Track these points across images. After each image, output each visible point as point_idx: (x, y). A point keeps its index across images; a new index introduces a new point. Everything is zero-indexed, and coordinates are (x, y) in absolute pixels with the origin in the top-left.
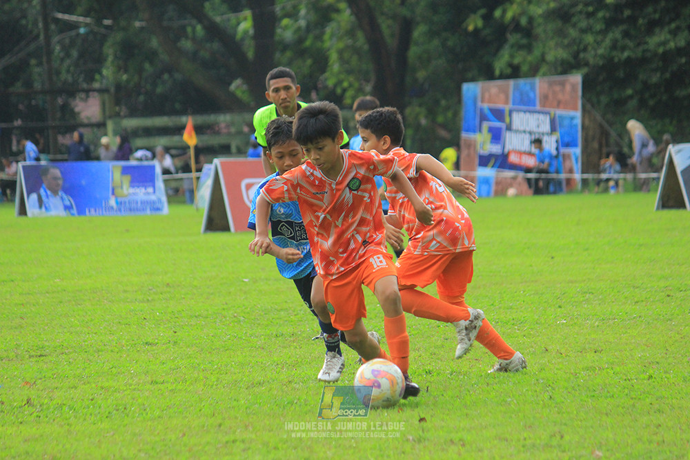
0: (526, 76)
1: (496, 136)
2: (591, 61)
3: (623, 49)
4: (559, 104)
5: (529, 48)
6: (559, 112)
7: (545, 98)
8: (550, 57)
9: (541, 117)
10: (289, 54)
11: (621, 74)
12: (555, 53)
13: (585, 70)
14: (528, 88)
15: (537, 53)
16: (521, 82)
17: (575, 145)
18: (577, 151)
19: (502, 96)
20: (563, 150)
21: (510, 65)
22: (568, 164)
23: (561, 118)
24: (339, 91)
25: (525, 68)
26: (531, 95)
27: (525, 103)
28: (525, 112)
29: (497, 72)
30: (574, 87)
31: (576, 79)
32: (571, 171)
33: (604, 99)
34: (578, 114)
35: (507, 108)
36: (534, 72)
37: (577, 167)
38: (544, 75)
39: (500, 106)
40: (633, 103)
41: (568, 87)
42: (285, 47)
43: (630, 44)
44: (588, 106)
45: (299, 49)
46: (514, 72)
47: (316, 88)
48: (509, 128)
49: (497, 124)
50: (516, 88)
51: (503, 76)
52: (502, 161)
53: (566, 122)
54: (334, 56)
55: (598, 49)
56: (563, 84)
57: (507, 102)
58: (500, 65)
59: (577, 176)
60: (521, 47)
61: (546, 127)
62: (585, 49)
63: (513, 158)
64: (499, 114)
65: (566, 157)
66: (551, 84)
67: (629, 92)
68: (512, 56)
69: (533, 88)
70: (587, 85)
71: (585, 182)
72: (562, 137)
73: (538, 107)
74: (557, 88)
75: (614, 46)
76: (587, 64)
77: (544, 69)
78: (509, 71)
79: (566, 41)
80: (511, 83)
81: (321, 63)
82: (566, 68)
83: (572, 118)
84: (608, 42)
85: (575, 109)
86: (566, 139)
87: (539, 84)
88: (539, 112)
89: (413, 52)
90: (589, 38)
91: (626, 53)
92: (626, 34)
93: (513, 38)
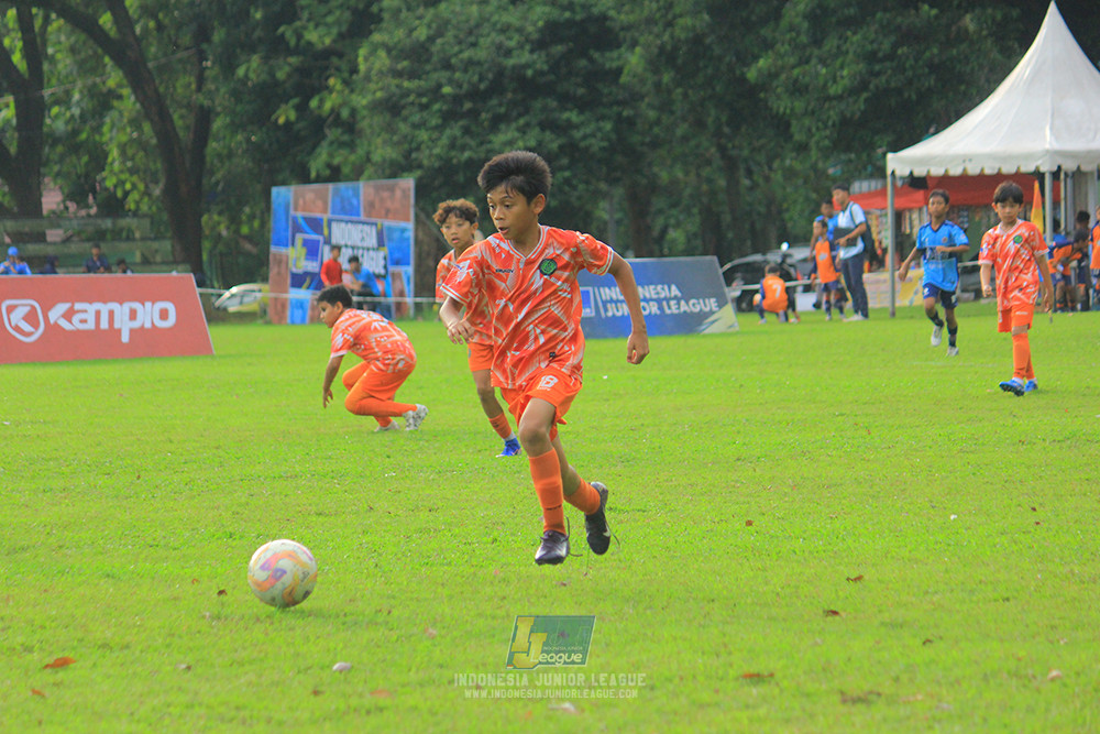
0: (347, 179)
1: (312, 251)
2: (425, 162)
3: (463, 148)
4: (387, 213)
5: (351, 146)
6: (388, 223)
7: (371, 205)
8: (376, 157)
9: (366, 228)
10: (60, 149)
11: (461, 178)
12: (382, 151)
13: (419, 173)
14: (350, 193)
15: (361, 151)
16: (342, 185)
17: (408, 264)
18: (410, 270)
19: (319, 203)
20: (392, 269)
21: (329, 166)
22: (398, 285)
23: (390, 229)
24: (119, 194)
25: (346, 170)
26: (355, 202)
27: (348, 212)
28: (347, 222)
29: (313, 175)
30: (405, 191)
31: (408, 183)
32: (402, 294)
34: (410, 225)
35: (325, 218)
36: (357, 174)
37: (409, 289)
38: (370, 178)
39: (317, 215)
41: (398, 193)
42: (56, 141)
43: (473, 143)
44: (423, 216)
45: (72, 143)
46: (334, 175)
47: (93, 191)
48: (327, 242)
49: (315, 237)
50: (336, 192)
51: (319, 179)
53: (396, 235)
54: (114, 153)
55: (433, 149)
56: (392, 189)
57: (325, 211)
58: (317, 165)
59: (409, 300)
60: (342, 145)
61: (373, 242)
62: (418, 149)
64: (315, 225)
65: (395, 276)
66: (378, 189)
68: (331, 155)
69: (356, 195)
71: (418, 306)
72: (391, 253)
73: (362, 217)
74: (386, 194)
75: (452, 146)
76: (420, 166)
77: (369, 171)
78: (327, 172)
79: (395, 138)
80: (331, 186)
81: (99, 159)
82: (395, 170)
83: (403, 230)
84: (445, 141)
85: (408, 220)
86: (397, 255)
87: (364, 189)
88: (363, 223)
89: (213, 146)
90: (423, 135)
91: (467, 154)
92: (467, 131)
93: (332, 134)
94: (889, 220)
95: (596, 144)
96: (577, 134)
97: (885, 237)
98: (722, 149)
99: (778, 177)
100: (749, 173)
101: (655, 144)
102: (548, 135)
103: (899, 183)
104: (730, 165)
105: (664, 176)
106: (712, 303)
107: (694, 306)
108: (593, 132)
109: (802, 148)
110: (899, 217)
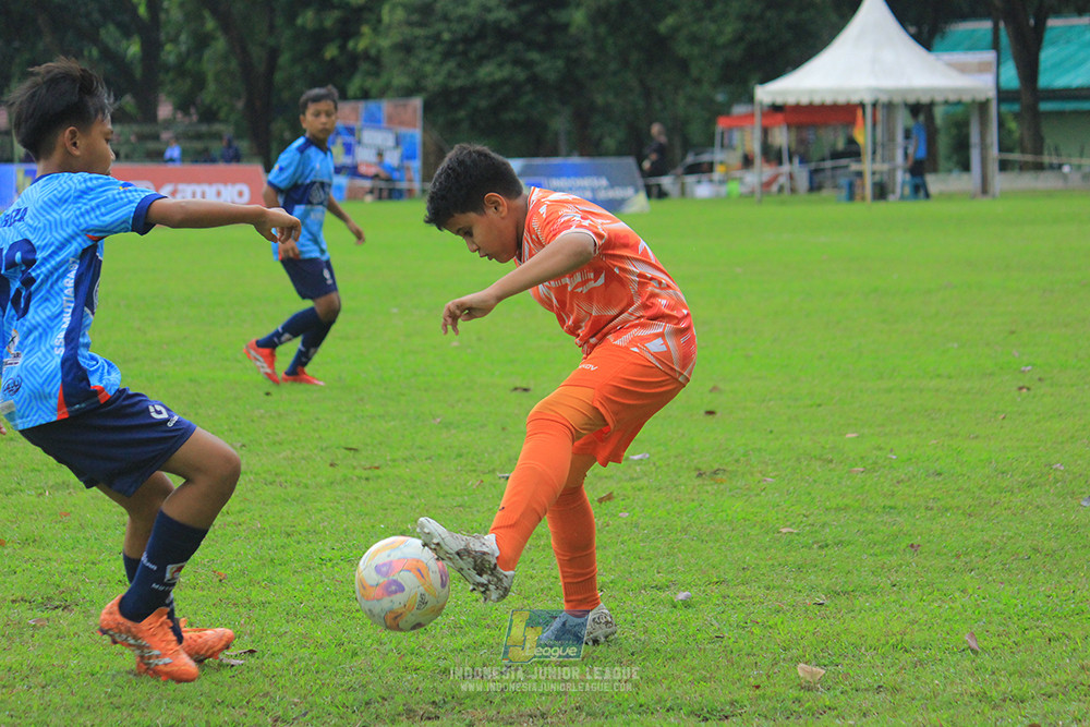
0: (375, 98)
1: (349, 149)
2: (430, 88)
3: (456, 78)
4: (402, 123)
5: (377, 75)
6: (404, 130)
7: (390, 117)
8: (395, 83)
9: (387, 133)
10: (171, 75)
11: (456, 99)
12: (400, 80)
13: (425, 95)
14: (376, 108)
15: (384, 79)
16: (371, 104)
17: (416, 159)
18: (416, 164)
19: (354, 116)
20: (406, 163)
21: (362, 88)
22: (409, 175)
23: (404, 135)
24: (215, 107)
25: (374, 91)
26: (379, 114)
27: (373, 121)
28: (373, 129)
29: (351, 95)
30: (415, 111)
31: (417, 103)
33: (441, 120)
34: (419, 132)
35: (357, 125)
36: (382, 94)
37: (417, 178)
38: (390, 98)
39: (351, 123)
40: (465, 126)
41: (411, 110)
42: (167, 69)
43: (463, 73)
44: (428, 125)
45: (180, 70)
46: (365, 95)
47: (194, 104)
48: (359, 142)
49: (349, 139)
50: (366, 108)
51: (356, 98)
52: (353, 171)
53: (408, 139)
54: (210, 77)
55: (436, 78)
56: (405, 106)
57: (357, 120)
58: (354, 86)
60: (368, 74)
61: (391, 143)
62: (424, 76)
63: (363, 169)
64: (351, 131)
65: (408, 169)
66: (396, 106)
67: (462, 114)
68: (363, 82)
69: (379, 108)
70: (428, 108)
72: (405, 151)
73: (384, 125)
74: (401, 110)
75: (450, 75)
76: (426, 90)
77: (390, 93)
78: (360, 93)
79: (408, 70)
80: (362, 105)
81: (200, 82)
82: (409, 92)
83: (414, 136)
84: (444, 72)
85: (415, 126)
86: (408, 153)
87: (385, 106)
88: (385, 128)
89: (279, 77)
90: (428, 68)
91: (459, 83)
92: (460, 66)
93: (364, 66)
94: (758, 133)
95: (552, 77)
96: (538, 69)
97: (755, 147)
98: (642, 82)
99: (681, 102)
100: (661, 99)
101: (594, 76)
102: (517, 70)
103: (766, 109)
104: (647, 93)
105: (600, 100)
106: (629, 192)
107: (617, 193)
108: (549, 67)
109: (697, 82)
110: (765, 132)
